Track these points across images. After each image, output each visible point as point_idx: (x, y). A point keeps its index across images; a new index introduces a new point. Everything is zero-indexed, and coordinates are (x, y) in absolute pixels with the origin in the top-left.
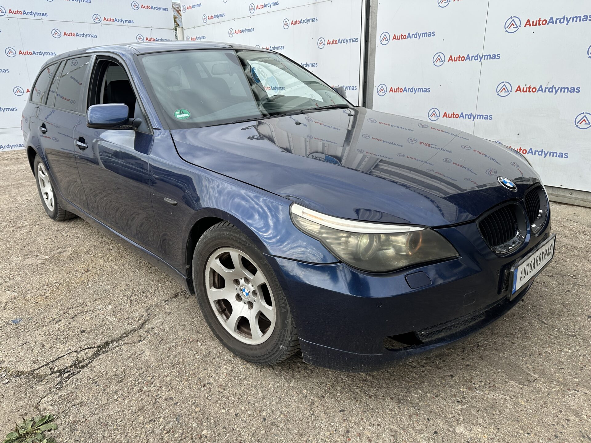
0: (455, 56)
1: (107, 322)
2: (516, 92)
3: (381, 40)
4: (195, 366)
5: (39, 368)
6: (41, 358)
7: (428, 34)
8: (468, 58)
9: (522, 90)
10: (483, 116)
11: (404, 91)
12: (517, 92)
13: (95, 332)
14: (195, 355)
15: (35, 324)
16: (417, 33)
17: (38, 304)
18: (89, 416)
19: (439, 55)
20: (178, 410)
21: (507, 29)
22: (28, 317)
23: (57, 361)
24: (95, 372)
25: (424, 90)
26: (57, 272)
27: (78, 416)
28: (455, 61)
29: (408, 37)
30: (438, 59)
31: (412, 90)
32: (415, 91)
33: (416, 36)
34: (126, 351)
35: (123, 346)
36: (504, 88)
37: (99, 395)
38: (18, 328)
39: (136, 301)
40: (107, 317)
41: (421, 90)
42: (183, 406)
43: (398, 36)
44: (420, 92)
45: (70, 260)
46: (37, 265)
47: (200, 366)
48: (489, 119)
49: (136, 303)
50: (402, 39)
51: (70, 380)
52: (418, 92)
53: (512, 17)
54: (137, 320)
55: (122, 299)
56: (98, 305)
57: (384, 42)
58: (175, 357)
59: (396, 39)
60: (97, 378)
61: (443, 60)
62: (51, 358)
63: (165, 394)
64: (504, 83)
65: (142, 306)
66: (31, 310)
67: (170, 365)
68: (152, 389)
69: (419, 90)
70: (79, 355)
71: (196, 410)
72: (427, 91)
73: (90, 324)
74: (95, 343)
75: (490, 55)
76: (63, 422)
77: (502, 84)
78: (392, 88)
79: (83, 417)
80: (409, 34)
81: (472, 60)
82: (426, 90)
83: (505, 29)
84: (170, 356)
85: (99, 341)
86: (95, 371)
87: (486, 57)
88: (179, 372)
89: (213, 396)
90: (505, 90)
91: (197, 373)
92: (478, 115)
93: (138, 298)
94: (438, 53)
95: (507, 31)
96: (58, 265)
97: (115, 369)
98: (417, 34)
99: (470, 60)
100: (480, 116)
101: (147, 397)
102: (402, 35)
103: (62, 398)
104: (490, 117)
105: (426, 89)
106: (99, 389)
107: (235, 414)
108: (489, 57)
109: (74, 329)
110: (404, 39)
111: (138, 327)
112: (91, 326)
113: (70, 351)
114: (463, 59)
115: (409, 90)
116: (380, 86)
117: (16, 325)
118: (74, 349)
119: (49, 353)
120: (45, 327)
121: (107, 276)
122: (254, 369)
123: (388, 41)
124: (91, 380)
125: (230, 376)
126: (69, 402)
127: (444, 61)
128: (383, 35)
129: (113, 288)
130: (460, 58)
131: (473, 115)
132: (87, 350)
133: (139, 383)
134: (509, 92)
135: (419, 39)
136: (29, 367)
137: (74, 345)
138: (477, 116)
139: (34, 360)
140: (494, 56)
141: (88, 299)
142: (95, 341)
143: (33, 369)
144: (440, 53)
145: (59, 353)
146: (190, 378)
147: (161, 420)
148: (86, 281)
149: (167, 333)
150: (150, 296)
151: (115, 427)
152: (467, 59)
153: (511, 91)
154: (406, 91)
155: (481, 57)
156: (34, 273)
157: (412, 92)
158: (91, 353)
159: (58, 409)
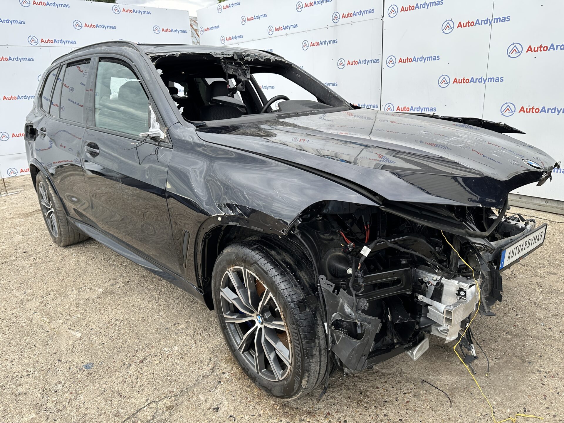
1: (177, 367)
2: (520, 112)
11: (411, 110)
13: (169, 378)
15: (107, 370)
16: (422, 56)
19: (444, 78)
22: (98, 362)
25: (430, 109)
28: (459, 83)
29: (413, 60)
30: (444, 81)
31: (419, 109)
32: (422, 110)
33: (421, 59)
36: (508, 109)
38: (91, 374)
40: (176, 361)
41: (428, 109)
44: (426, 111)
49: (200, 343)
50: (408, 62)
52: (424, 111)
53: (514, 44)
54: (206, 364)
55: (186, 338)
56: (164, 346)
57: (391, 65)
61: (448, 82)
62: (132, 410)
64: (508, 104)
66: (100, 353)
69: (425, 109)
74: (171, 391)
75: (494, 78)
77: (506, 105)
80: (415, 57)
82: (432, 109)
83: (508, 54)
85: (175, 389)
87: (490, 80)
93: (201, 338)
94: (443, 75)
95: (509, 56)
98: (422, 58)
102: (408, 59)
108: (492, 79)
109: (147, 376)
110: (410, 62)
112: (162, 371)
113: (149, 402)
114: (467, 81)
115: (416, 109)
116: (388, 105)
117: (89, 371)
118: (152, 400)
119: (129, 404)
120: (117, 373)
123: (394, 64)
127: (449, 83)
128: (390, 58)
129: (174, 325)
130: (465, 81)
132: (165, 401)
134: (513, 112)
137: (151, 394)
140: (497, 79)
141: (153, 340)
142: (170, 389)
144: (445, 75)
145: (138, 404)
152: (471, 81)
153: (515, 112)
154: (413, 110)
155: (485, 79)
157: (419, 111)
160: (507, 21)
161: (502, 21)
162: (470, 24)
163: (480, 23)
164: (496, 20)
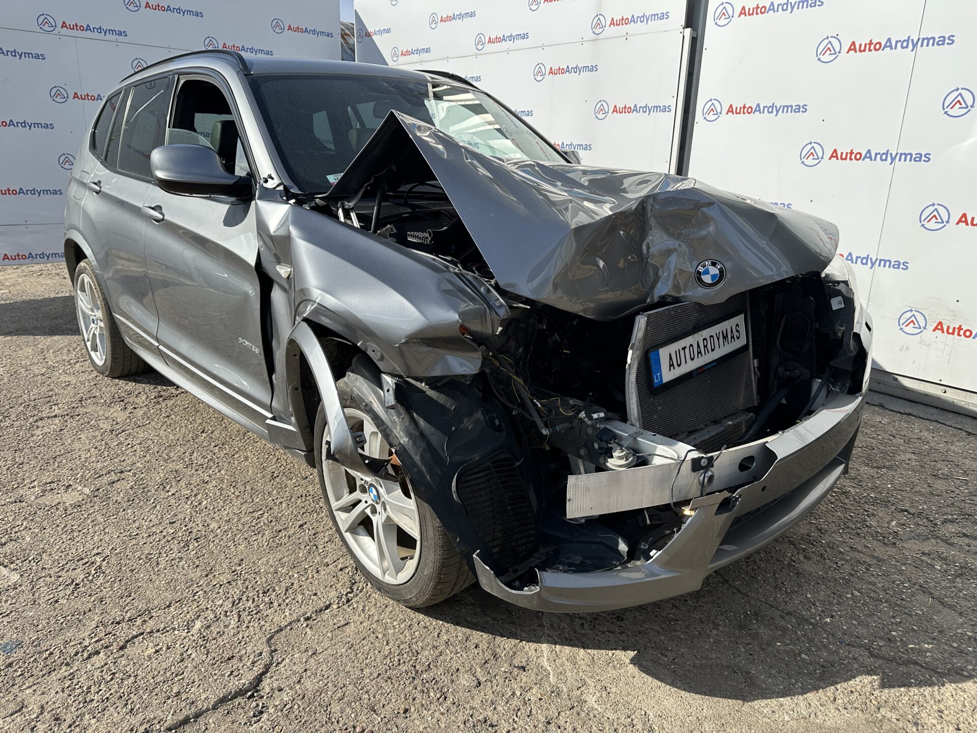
0: (843, 149)
2: (958, 223)
3: (705, 112)
7: (794, 108)
8: (868, 155)
9: (969, 222)
10: (890, 262)
12: (960, 223)
16: (773, 104)
19: (813, 147)
21: (946, 110)
28: (842, 159)
30: (811, 154)
33: (770, 110)
36: (935, 216)
43: (737, 108)
48: (903, 268)
53: (957, 89)
57: (711, 117)
59: (733, 113)
61: (820, 156)
75: (911, 154)
77: (932, 209)
81: (875, 160)
82: (784, 207)
83: (944, 109)
87: (903, 157)
90: (937, 219)
92: (881, 260)
94: (811, 143)
95: (946, 113)
99: (871, 160)
100: (885, 261)
104: (903, 264)
105: (784, 204)
108: (909, 157)
110: (749, 113)
123: (717, 116)
127: (822, 158)
128: (710, 103)
130: (852, 155)
131: (871, 259)
134: (945, 223)
135: (776, 115)
138: (878, 261)
140: (919, 156)
144: (815, 143)
152: (866, 157)
153: (947, 222)
155: (893, 156)
160: (948, 44)
161: (938, 44)
162: (873, 46)
163: (893, 47)
164: (926, 41)
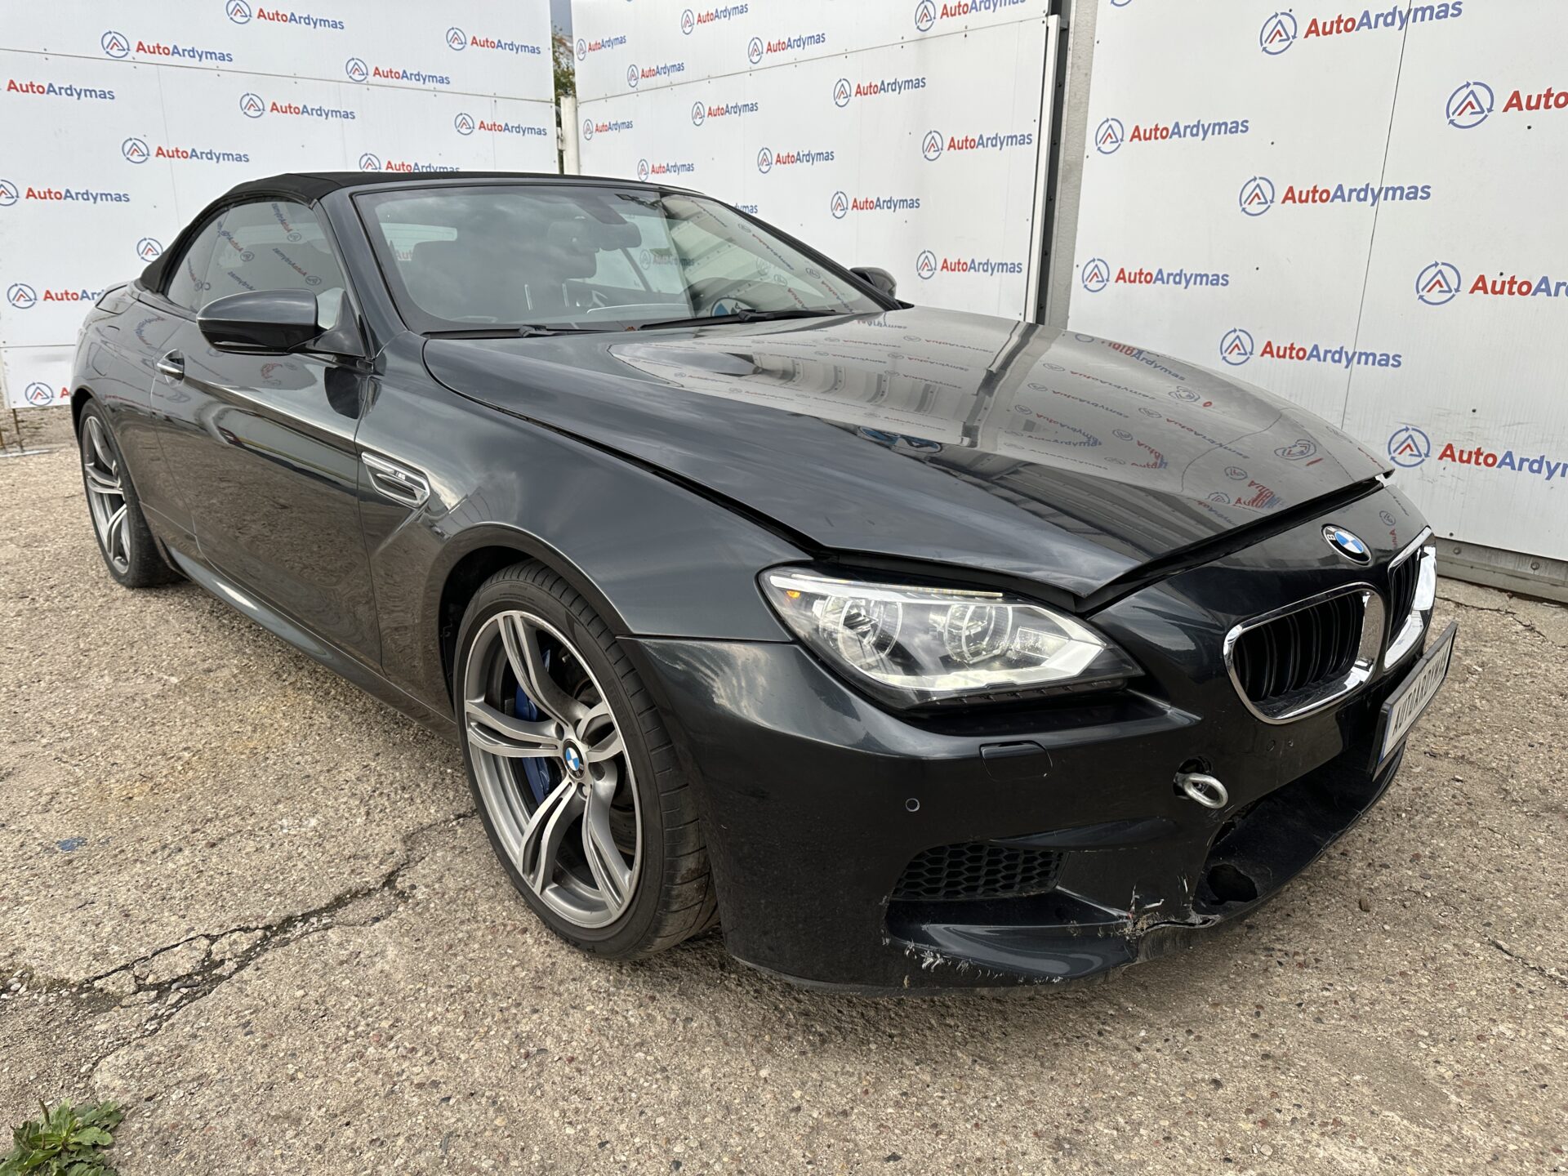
0: (1302, 186)
1: (299, 863)
2: (1472, 292)
3: (1098, 140)
4: (510, 1000)
5: (108, 974)
6: (116, 948)
7: (1229, 126)
8: (1339, 194)
9: (1489, 289)
10: (1374, 355)
11: (1157, 279)
12: (1476, 292)
13: (265, 887)
14: (514, 968)
15: (116, 856)
16: (1199, 122)
17: (130, 802)
18: (214, 1114)
19: (1258, 185)
20: (450, 1119)
21: (1452, 118)
22: (100, 836)
23: (156, 958)
24: (247, 996)
25: (1210, 278)
26: (193, 721)
27: (187, 1113)
28: (1301, 201)
29: (1173, 133)
31: (1179, 278)
32: (1188, 282)
33: (1195, 131)
34: (338, 945)
35: (330, 932)
36: (1438, 282)
37: (250, 1058)
38: (70, 861)
39: (381, 811)
40: (300, 850)
41: (1205, 279)
42: (464, 1107)
43: (1145, 131)
44: (1201, 283)
45: (230, 691)
46: (145, 701)
47: (524, 1003)
48: (1393, 365)
49: (381, 815)
50: (1156, 138)
51: (180, 1011)
52: (1195, 283)
53: (1467, 85)
54: (376, 862)
55: (346, 803)
56: (282, 816)
57: (1108, 147)
58: (462, 968)
59: (1140, 139)
60: (251, 1014)
61: (1269, 198)
62: (143, 950)
63: (419, 1071)
64: (1440, 267)
65: (395, 826)
66: (112, 818)
67: (445, 990)
68: (389, 1055)
69: (1199, 278)
70: (213, 947)
71: (498, 1122)
72: (1221, 281)
73: (253, 864)
74: (259, 917)
75: (1402, 189)
76: (146, 1127)
77: (1434, 270)
78: (1122, 271)
79: (198, 1116)
80: (1177, 125)
81: (1349, 200)
82: (1218, 280)
83: (1448, 116)
84: (449, 966)
85: (271, 912)
86: (249, 993)
87: (1391, 192)
88: (466, 1013)
89: (547, 1087)
90: (1441, 286)
91: (513, 1019)
92: (1361, 354)
93: (386, 803)
94: (1255, 179)
95: (1452, 122)
96: (197, 702)
97: (301, 993)
98: (1198, 126)
99: (1344, 200)
100: (1367, 355)
101: (372, 1075)
102: (1157, 129)
103: (156, 1059)
104: (1394, 359)
105: (1218, 276)
106: (252, 1043)
107: (599, 1141)
108: (1398, 192)
109: (212, 876)
110: (1163, 138)
111: (377, 882)
112: (255, 871)
113: (192, 935)
114: (1324, 196)
115: (1171, 278)
116: (1092, 265)
117: (68, 855)
118: (202, 931)
119: (139, 936)
120: (138, 865)
121: (318, 738)
122: (668, 1019)
123: (1116, 145)
124: (234, 1016)
125: (600, 1035)
126: (168, 1073)
127: (1272, 201)
128: (1106, 126)
129: (328, 771)
130: (1318, 195)
131: (1346, 353)
132: (235, 936)
133: (357, 1036)
134: (1453, 292)
135: (1203, 139)
136: (82, 969)
137: (205, 918)
138: (1357, 355)
139: (98, 950)
140: (1413, 190)
141: (260, 799)
142: (260, 911)
143: (91, 974)
144: (1260, 178)
145: (162, 939)
146: (492, 1033)
147: (401, 1141)
148: (262, 750)
149: (448, 904)
150: (419, 801)
151: (277, 1152)
153: (1457, 290)
154: (1162, 279)
156: (134, 719)
157: (1180, 283)
158: (244, 942)
159: (140, 1090)
160: (1453, 15)
161: (1438, 17)
162: (1343, 25)
163: (1373, 24)
164: (1419, 14)
